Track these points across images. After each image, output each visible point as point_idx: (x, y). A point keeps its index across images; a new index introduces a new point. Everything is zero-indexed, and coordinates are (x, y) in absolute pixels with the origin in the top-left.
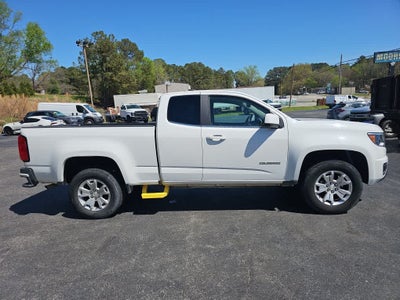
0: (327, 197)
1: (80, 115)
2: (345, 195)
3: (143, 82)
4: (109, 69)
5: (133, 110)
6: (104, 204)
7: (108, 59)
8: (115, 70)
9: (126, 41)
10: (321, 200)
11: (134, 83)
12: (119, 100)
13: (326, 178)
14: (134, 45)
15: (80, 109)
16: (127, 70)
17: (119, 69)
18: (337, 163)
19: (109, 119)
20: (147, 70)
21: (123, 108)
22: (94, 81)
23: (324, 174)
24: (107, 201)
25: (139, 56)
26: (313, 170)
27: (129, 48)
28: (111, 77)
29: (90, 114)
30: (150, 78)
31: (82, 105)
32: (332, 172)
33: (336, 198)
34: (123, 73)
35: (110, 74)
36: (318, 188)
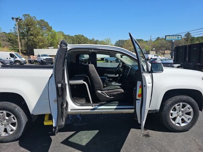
0: (177, 121)
1: (12, 59)
2: (188, 119)
3: (52, 43)
4: (32, 35)
5: (45, 58)
6: (12, 130)
7: (31, 29)
8: (36, 35)
9: (42, 21)
10: (173, 122)
11: (46, 43)
12: (37, 52)
13: (177, 107)
14: (47, 23)
15: (12, 55)
16: (42, 35)
17: (37, 35)
18: (185, 97)
19: (30, 62)
20: (53, 37)
21: (39, 56)
22: (23, 41)
23: (176, 105)
24: (14, 128)
25: (50, 29)
26: (169, 102)
27: (44, 25)
28: (33, 39)
29: (18, 59)
30: (55, 41)
31: (13, 53)
32: (181, 104)
33: (183, 121)
34: (40, 37)
35: (32, 37)
36: (172, 114)
